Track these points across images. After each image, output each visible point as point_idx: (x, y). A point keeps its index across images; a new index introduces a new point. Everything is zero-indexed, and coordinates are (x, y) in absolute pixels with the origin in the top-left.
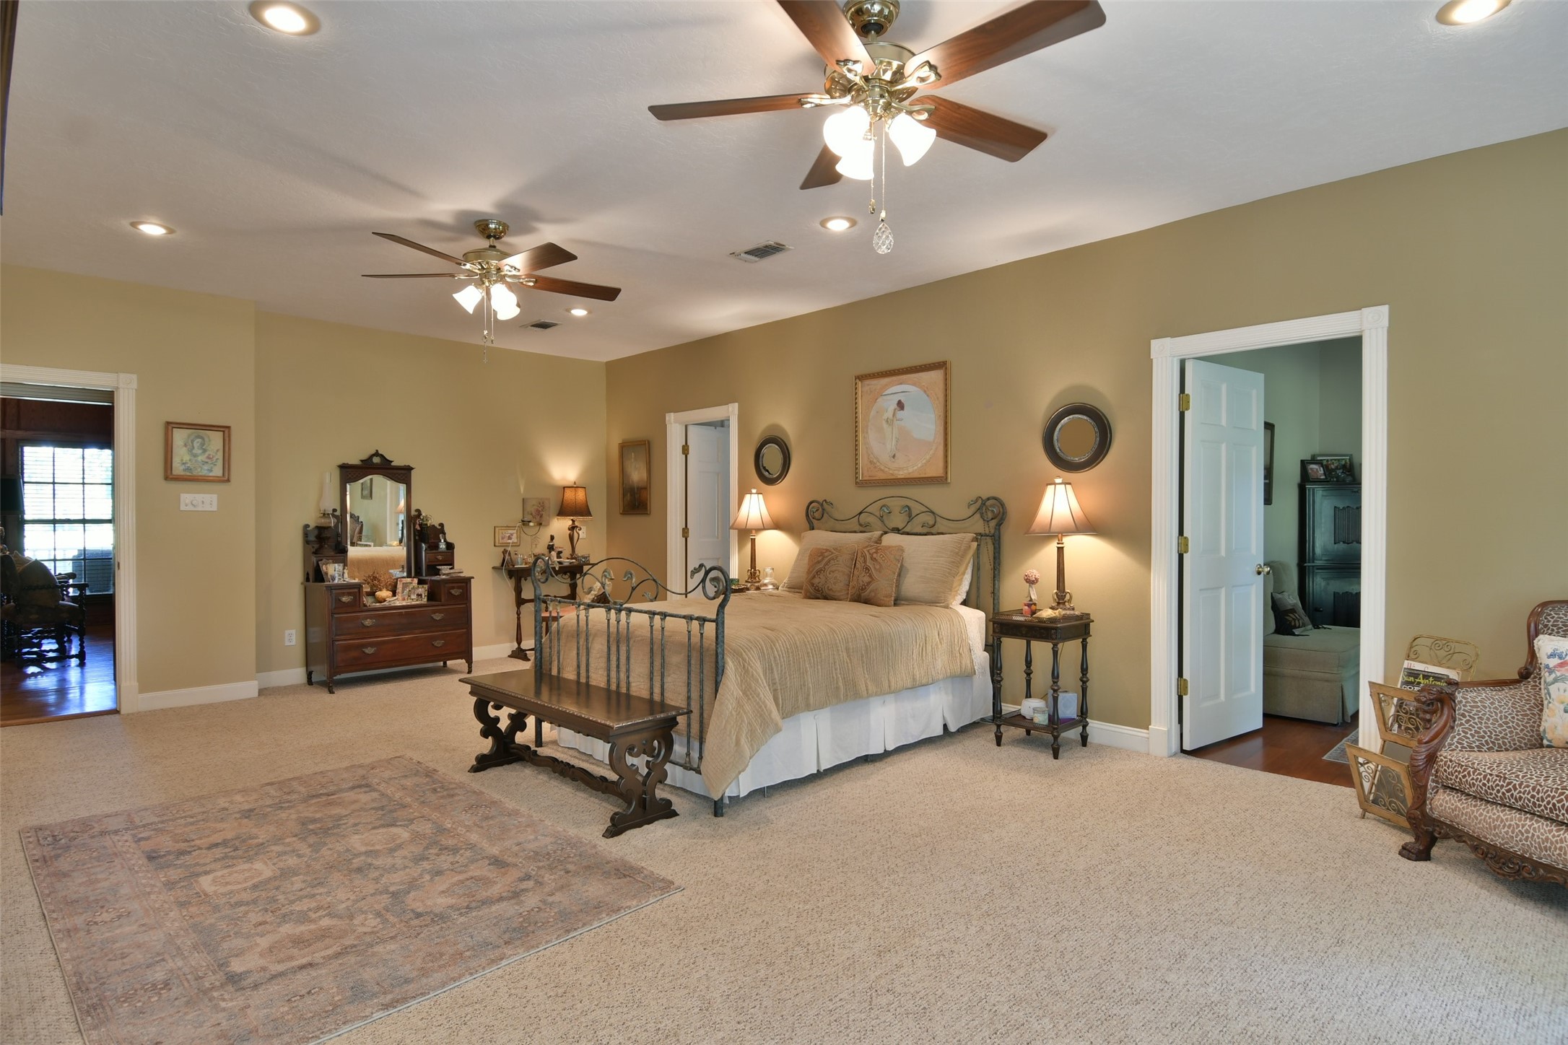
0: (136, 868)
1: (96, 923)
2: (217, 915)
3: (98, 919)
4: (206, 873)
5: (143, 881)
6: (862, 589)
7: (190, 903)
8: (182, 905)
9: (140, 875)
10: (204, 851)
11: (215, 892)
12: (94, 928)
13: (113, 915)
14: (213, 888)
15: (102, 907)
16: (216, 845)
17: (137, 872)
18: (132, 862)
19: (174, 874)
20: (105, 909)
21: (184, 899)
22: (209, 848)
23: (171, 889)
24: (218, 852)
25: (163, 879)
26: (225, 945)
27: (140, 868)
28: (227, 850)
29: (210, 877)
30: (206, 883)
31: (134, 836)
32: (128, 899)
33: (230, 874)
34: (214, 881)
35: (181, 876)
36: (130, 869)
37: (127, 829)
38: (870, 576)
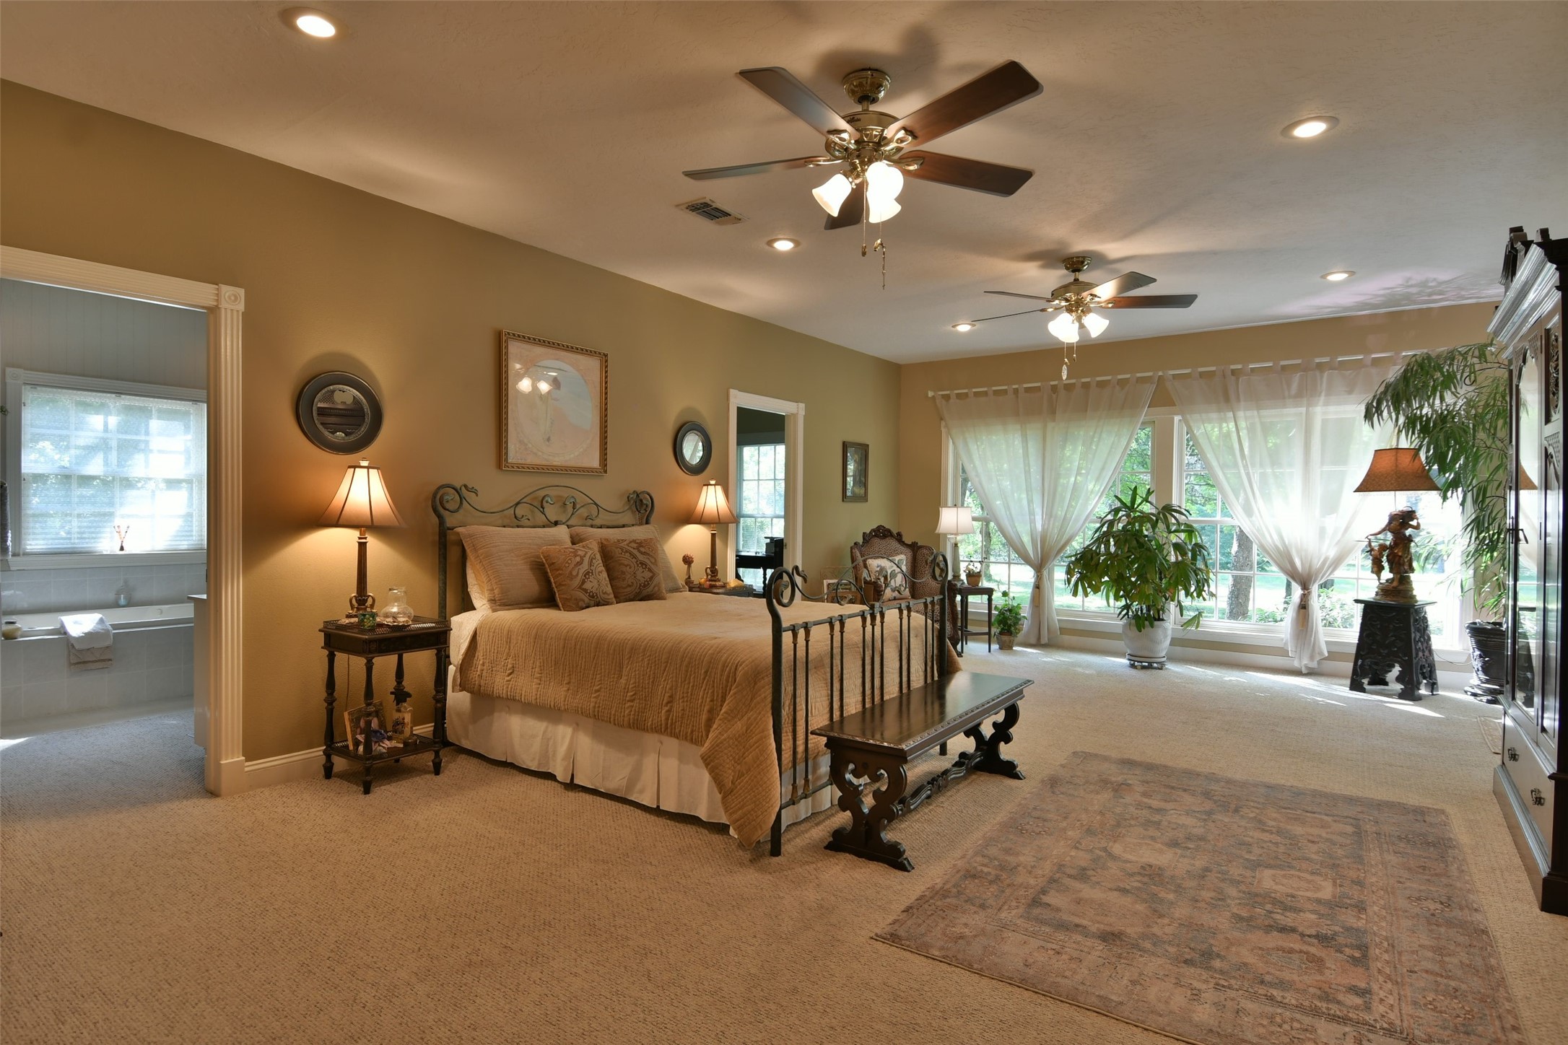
0: (1386, 944)
1: (1442, 903)
2: (1338, 862)
3: (1439, 906)
4: (1319, 901)
5: (1384, 924)
6: (645, 586)
7: (1352, 881)
8: (1359, 883)
9: (1384, 933)
10: (1300, 929)
11: (1325, 880)
12: (1444, 899)
13: (1425, 904)
14: (1323, 884)
15: (1433, 915)
16: (1283, 930)
17: (1386, 939)
18: (1386, 956)
19: (1350, 919)
20: (1431, 912)
21: (1355, 887)
22: (1293, 930)
23: (1362, 901)
24: (1288, 919)
25: (1364, 916)
26: (1348, 842)
27: (1381, 943)
28: (1278, 917)
29: (1320, 895)
30: (1327, 892)
31: (1368, 1008)
32: (1406, 911)
33: (1299, 889)
34: (1318, 889)
35: (1344, 910)
36: (1393, 947)
37: (1372, 1029)
38: (650, 570)
